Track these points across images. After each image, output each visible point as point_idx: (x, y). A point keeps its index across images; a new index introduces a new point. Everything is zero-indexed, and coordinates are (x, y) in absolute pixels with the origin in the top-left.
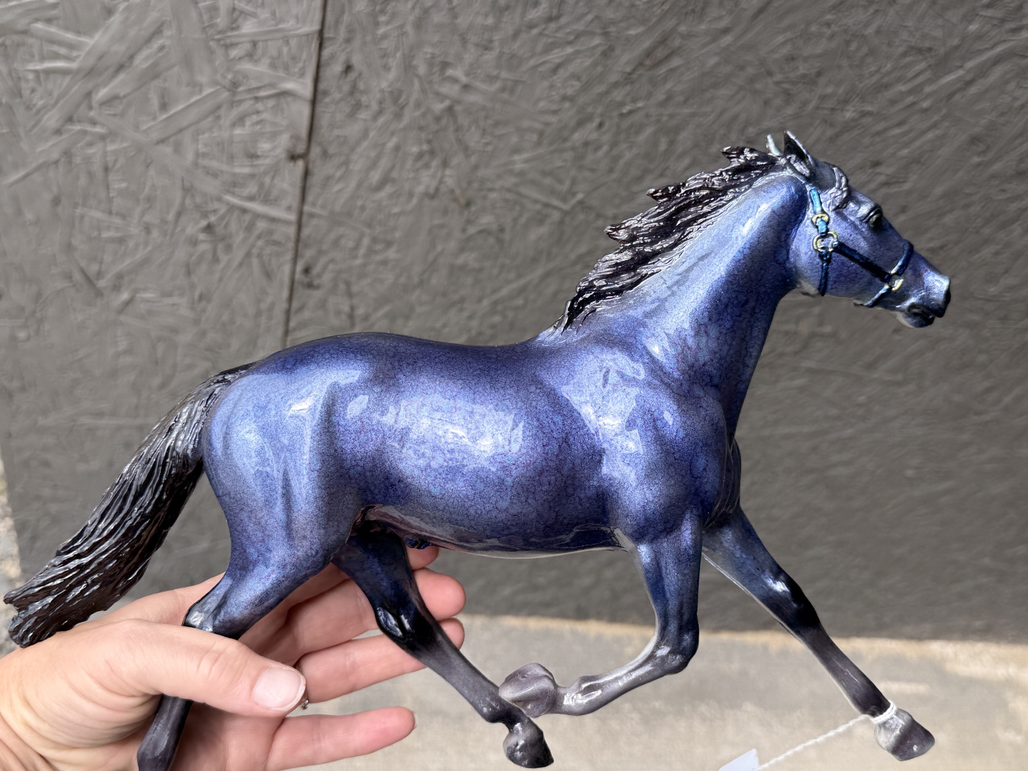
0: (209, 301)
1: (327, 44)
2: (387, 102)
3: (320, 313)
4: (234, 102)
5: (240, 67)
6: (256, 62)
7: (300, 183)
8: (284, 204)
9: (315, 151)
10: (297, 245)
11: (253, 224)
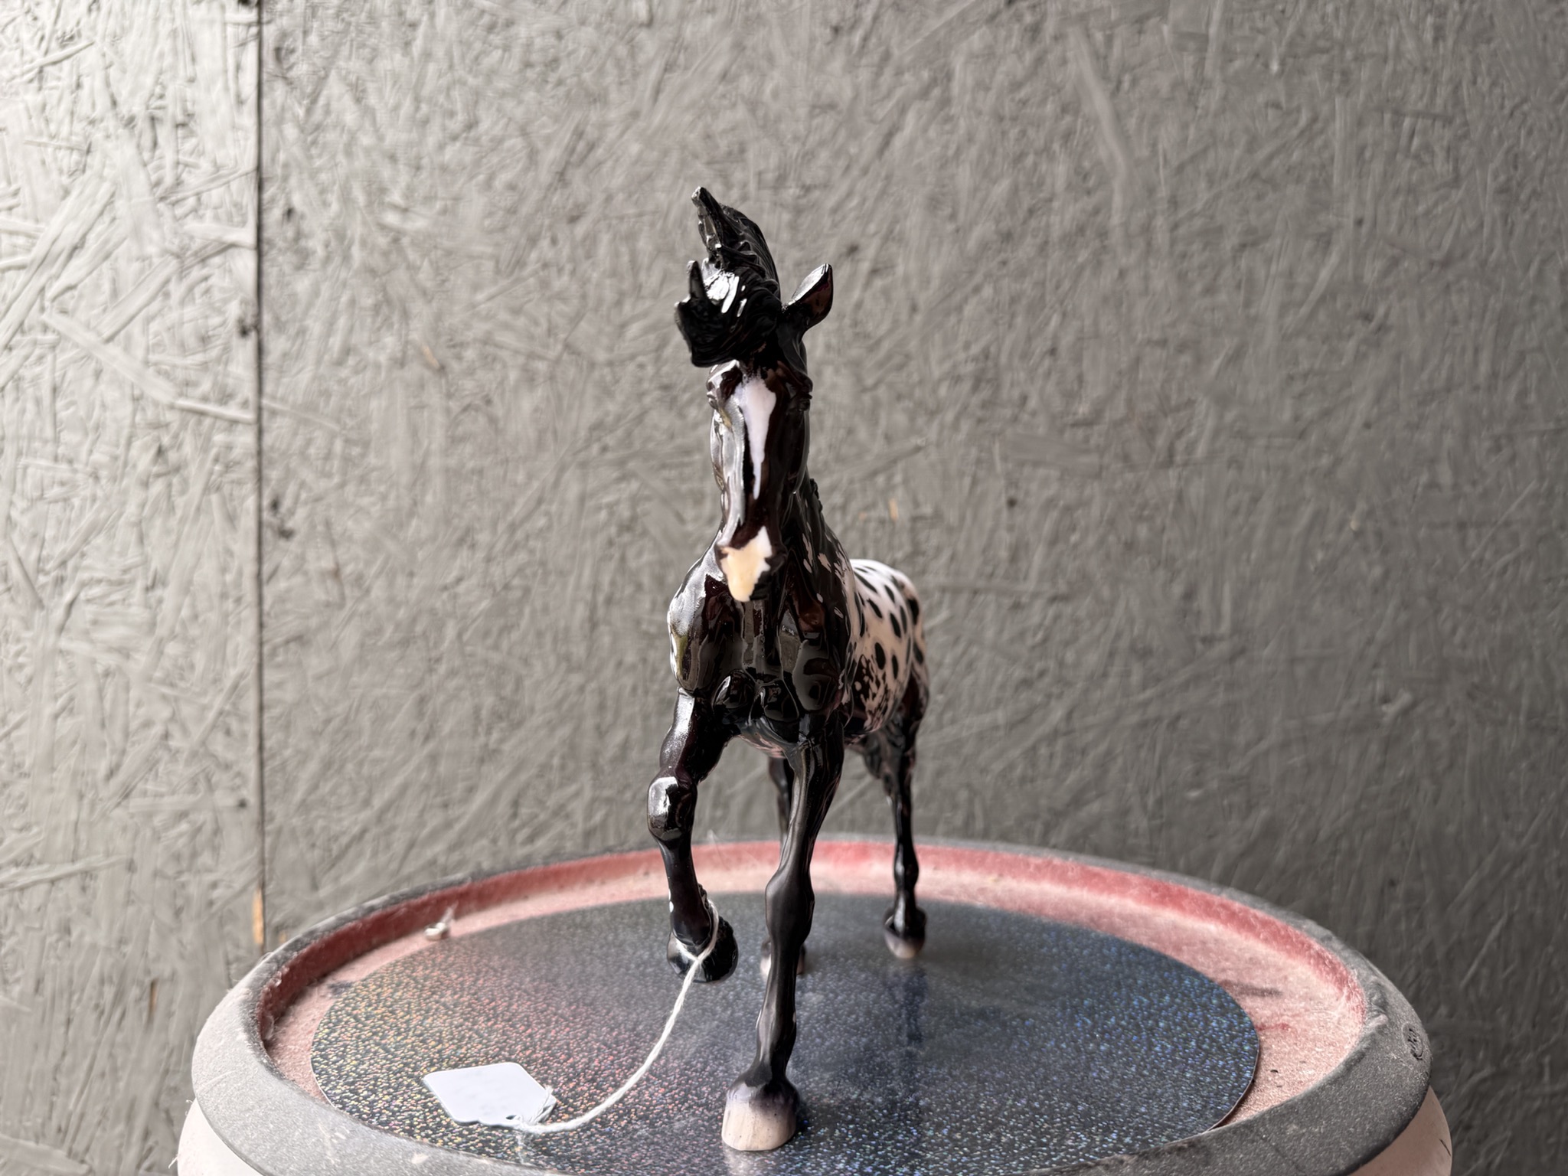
1: (266, 185)
2: (333, 244)
3: (298, 579)
4: (182, 272)
5: (186, 228)
6: (201, 218)
7: (254, 365)
8: (239, 399)
9: (267, 318)
10: (260, 464)
11: (208, 439)
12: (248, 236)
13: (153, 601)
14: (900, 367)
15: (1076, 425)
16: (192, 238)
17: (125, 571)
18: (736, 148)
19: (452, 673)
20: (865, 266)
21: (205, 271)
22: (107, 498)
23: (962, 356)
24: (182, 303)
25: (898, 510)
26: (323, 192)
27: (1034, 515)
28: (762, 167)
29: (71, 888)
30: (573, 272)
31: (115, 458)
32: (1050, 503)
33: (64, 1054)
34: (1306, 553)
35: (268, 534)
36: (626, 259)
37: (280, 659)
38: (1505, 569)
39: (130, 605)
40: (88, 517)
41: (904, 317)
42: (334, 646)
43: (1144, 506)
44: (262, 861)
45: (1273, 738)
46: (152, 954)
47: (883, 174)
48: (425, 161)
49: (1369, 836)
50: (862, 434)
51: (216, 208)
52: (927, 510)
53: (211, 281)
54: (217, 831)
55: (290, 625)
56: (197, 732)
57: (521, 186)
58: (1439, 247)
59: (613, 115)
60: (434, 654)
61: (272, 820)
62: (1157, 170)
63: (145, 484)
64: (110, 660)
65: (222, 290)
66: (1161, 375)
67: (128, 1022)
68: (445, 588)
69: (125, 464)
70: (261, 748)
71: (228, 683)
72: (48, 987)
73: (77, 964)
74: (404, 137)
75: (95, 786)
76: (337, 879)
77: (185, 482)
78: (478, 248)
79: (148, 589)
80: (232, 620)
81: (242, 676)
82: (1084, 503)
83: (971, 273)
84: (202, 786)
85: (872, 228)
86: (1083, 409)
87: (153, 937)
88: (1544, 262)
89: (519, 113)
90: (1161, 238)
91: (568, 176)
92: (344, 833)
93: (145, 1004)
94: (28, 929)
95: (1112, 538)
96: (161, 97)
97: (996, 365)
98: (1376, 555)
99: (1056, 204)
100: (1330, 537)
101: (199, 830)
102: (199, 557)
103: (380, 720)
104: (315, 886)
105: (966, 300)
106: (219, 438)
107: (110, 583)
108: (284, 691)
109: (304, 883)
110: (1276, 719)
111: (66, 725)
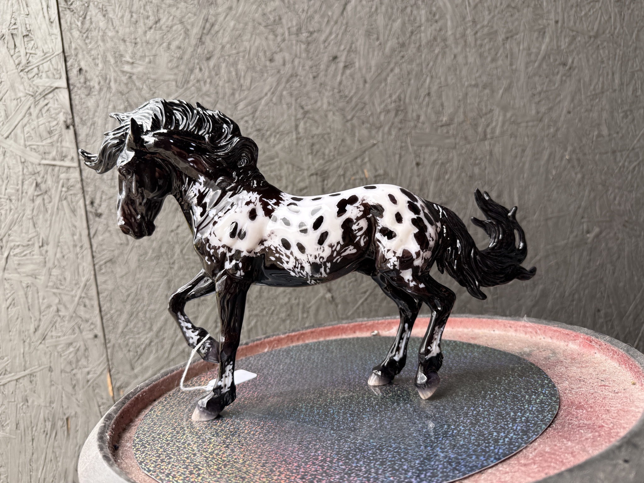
0: (47, 244)
1: (68, 59)
2: (102, 82)
3: (107, 234)
4: (36, 103)
5: (34, 83)
6: (41, 77)
7: (74, 141)
8: (70, 157)
9: (77, 120)
10: (82, 185)
11: (58, 176)
12: (63, 84)
13: (44, 252)
14: (362, 109)
15: (442, 126)
16: (38, 87)
17: (29, 241)
18: (277, 18)
19: (181, 268)
20: (341, 65)
21: (46, 102)
22: (16, 209)
23: (389, 100)
24: (38, 117)
25: (367, 174)
26: (94, 59)
27: (428, 169)
28: (290, 25)
29: (25, 382)
30: (211, 82)
31: (18, 190)
32: (435, 162)
33: (33, 454)
34: (547, 172)
35: (91, 216)
36: (234, 73)
37: (103, 271)
38: (634, 168)
39: (33, 255)
40: (9, 218)
41: (361, 86)
42: (127, 262)
43: (476, 159)
44: (108, 360)
45: (541, 254)
46: (65, 407)
47: (344, 22)
48: (138, 40)
49: (587, 292)
50: (349, 141)
51: (46, 72)
52: (381, 172)
53: (49, 106)
54: (86, 349)
55: (107, 255)
56: (71, 308)
57: (182, 46)
58: (593, 29)
59: (220, 10)
60: (172, 261)
61: (109, 342)
62: (466, 8)
63: (33, 201)
64: (29, 280)
65: (55, 109)
66: (477, 100)
67: (58, 437)
68: (172, 231)
69: (22, 193)
70: (100, 311)
71: (82, 284)
72: (22, 426)
73: (33, 414)
74: (127, 30)
75: (29, 336)
76: (142, 364)
77: (50, 197)
78: (167, 77)
79: (40, 247)
80: (80, 256)
81: (88, 281)
82: (450, 161)
83: (389, 63)
84: (77, 330)
85: (342, 47)
86: (445, 119)
87: (64, 398)
88: (638, 31)
89: (178, 14)
90: (470, 39)
91: (203, 39)
92: (142, 344)
93: (65, 428)
94: (9, 402)
95: (463, 175)
96: (15, 24)
97: (404, 103)
98: (578, 169)
99: (423, 28)
100: (557, 163)
101: (78, 350)
102: (61, 229)
103: (152, 292)
104: (133, 369)
105: (388, 75)
106: (63, 176)
107: (24, 246)
108: (107, 285)
109: (128, 367)
110: (542, 246)
111: (13, 311)
